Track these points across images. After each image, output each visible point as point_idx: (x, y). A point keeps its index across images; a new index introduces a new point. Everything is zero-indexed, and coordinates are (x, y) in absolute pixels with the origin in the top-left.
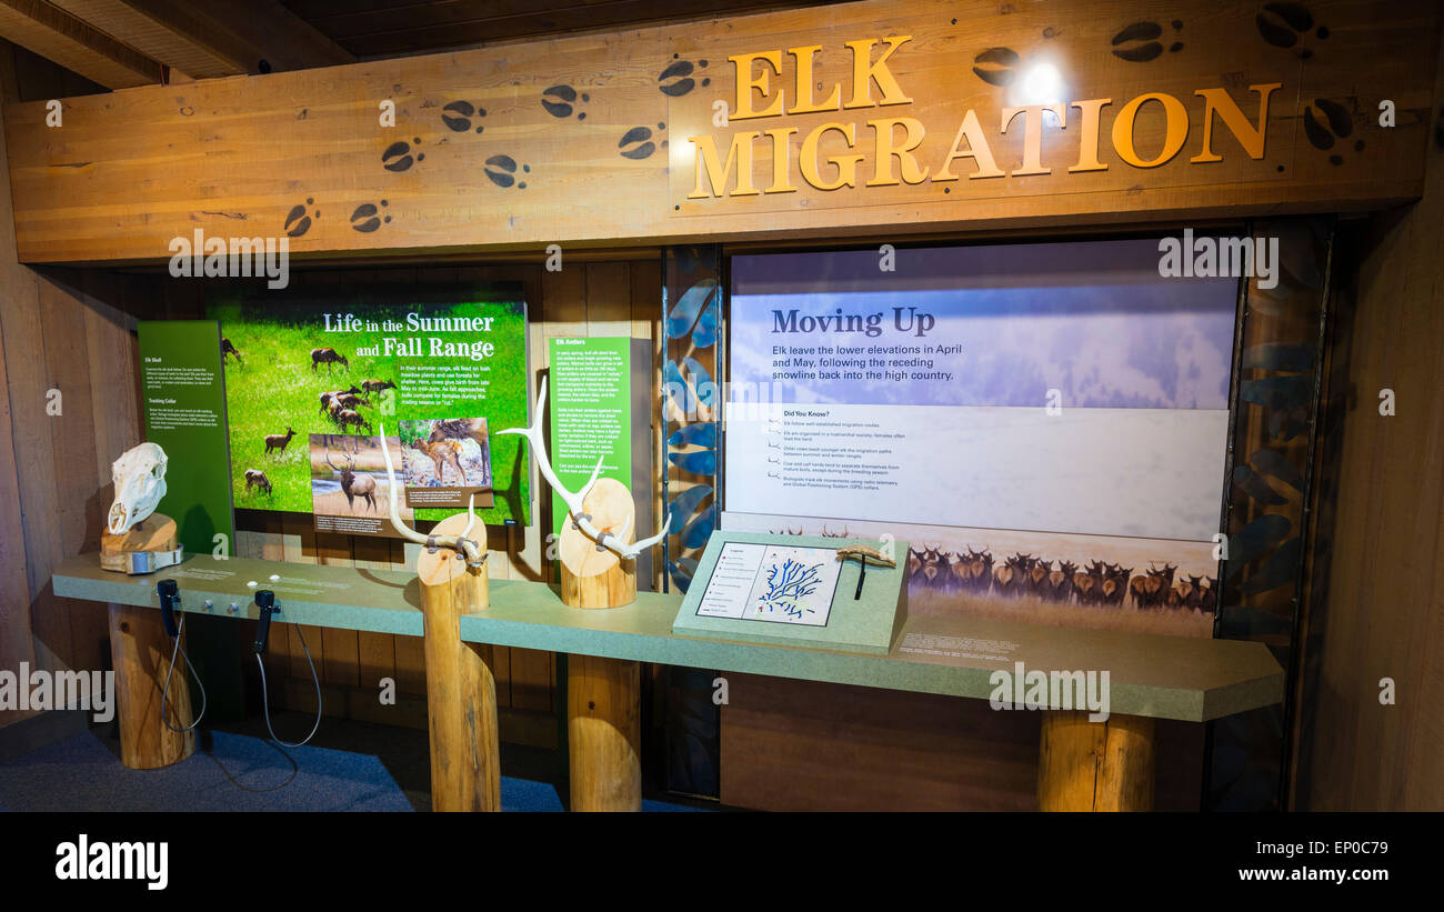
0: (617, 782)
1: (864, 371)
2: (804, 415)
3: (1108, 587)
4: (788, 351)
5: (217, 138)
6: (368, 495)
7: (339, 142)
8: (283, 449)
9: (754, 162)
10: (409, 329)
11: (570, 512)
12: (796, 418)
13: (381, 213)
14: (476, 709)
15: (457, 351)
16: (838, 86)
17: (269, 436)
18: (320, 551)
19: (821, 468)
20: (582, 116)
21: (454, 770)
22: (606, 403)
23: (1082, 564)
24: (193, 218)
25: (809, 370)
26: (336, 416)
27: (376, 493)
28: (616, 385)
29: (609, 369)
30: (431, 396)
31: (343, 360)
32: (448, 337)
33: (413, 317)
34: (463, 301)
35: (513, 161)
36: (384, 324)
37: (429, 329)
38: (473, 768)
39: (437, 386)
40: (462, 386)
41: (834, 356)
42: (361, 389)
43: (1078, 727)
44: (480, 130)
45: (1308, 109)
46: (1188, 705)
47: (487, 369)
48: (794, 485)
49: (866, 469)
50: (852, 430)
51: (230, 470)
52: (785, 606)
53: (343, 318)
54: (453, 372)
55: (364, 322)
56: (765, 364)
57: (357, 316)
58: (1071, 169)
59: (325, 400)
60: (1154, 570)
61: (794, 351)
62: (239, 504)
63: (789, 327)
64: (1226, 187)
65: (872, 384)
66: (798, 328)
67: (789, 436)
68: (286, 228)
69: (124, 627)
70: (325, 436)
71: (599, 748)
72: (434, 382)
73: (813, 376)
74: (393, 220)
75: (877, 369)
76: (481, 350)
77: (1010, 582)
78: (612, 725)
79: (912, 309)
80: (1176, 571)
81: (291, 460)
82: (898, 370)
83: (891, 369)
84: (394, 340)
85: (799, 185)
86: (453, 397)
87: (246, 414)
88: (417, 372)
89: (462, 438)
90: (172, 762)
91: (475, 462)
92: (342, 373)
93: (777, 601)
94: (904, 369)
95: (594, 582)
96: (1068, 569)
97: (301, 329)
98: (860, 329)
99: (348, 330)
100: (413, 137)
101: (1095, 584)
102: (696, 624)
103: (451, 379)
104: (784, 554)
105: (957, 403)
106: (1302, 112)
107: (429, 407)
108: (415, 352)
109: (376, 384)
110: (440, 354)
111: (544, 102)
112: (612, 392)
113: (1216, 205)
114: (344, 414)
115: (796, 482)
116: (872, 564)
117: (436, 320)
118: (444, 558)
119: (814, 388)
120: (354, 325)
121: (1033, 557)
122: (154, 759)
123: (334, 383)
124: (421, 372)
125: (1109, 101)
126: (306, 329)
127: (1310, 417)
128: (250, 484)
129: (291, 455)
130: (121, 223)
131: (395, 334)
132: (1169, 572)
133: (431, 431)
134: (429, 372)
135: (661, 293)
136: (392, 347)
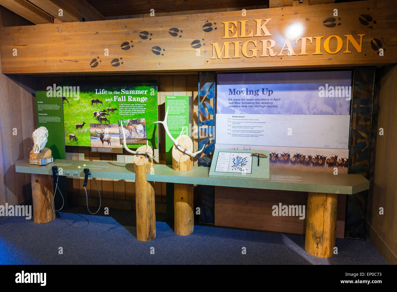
0: (189, 220)
1: (254, 105)
2: (238, 117)
3: (321, 161)
4: (233, 100)
5: (69, 39)
6: (108, 141)
7: (108, 41)
8: (81, 128)
9: (229, 50)
10: (122, 93)
11: (175, 144)
12: (236, 118)
13: (120, 61)
14: (150, 200)
15: (136, 100)
16: (252, 31)
17: (77, 124)
18: (90, 158)
19: (243, 131)
20: (180, 36)
21: (144, 218)
22: (181, 114)
23: (314, 156)
24: (61, 61)
25: (239, 105)
26: (98, 118)
27: (111, 140)
28: (185, 109)
29: (183, 105)
30: (128, 112)
31: (101, 102)
32: (133, 96)
33: (123, 90)
34: (139, 86)
35: (160, 48)
36: (114, 92)
37: (128, 93)
38: (149, 217)
39: (130, 109)
40: (138, 109)
41: (246, 101)
42: (106, 110)
43: (319, 197)
44: (150, 39)
45: (372, 41)
46: (348, 190)
47: (145, 105)
48: (235, 136)
49: (255, 132)
50: (251, 121)
51: (64, 134)
52: (239, 168)
53: (101, 90)
54: (135, 106)
55: (108, 91)
56: (226, 104)
57: (106, 90)
58: (314, 54)
59: (95, 114)
60: (332, 157)
61: (234, 100)
62: (67, 144)
63: (233, 93)
64: (353, 59)
65: (256, 109)
66: (236, 93)
67: (234, 123)
68: (90, 65)
69: (37, 181)
70: (95, 124)
71: (184, 210)
72: (129, 109)
73: (240, 106)
74: (124, 63)
75: (257, 105)
76: (144, 100)
77: (295, 161)
78: (188, 203)
79: (267, 89)
80: (338, 157)
81: (84, 131)
82: (263, 105)
83: (261, 105)
84: (117, 96)
85: (241, 56)
86: (135, 113)
87: (70, 118)
88: (124, 106)
89: (138, 124)
90: (50, 221)
91: (142, 131)
92: (101, 106)
93: (237, 167)
94: (265, 105)
95: (183, 164)
96: (310, 157)
97: (88, 93)
98: (253, 94)
99: (103, 93)
100: (130, 41)
101: (317, 161)
102: (215, 174)
103: (134, 108)
104: (236, 155)
105: (279, 113)
106: (370, 41)
107: (128, 115)
108: (124, 100)
109: (111, 109)
110: (131, 101)
111: (169, 32)
112: (183, 111)
113: (350, 63)
114: (101, 118)
115: (236, 135)
116: (261, 157)
117: (130, 91)
118: (141, 158)
119: (240, 110)
120: (105, 92)
121: (301, 154)
122: (45, 220)
123: (98, 109)
124: (125, 106)
125: (323, 37)
126: (90, 93)
127: (370, 116)
128: (70, 138)
129: (84, 130)
130: (37, 63)
131: (117, 95)
132: (336, 157)
133: (128, 122)
134: (128, 106)
135: (198, 84)
136: (116, 98)
